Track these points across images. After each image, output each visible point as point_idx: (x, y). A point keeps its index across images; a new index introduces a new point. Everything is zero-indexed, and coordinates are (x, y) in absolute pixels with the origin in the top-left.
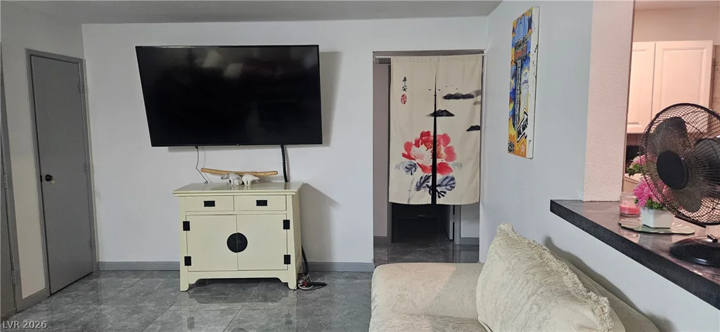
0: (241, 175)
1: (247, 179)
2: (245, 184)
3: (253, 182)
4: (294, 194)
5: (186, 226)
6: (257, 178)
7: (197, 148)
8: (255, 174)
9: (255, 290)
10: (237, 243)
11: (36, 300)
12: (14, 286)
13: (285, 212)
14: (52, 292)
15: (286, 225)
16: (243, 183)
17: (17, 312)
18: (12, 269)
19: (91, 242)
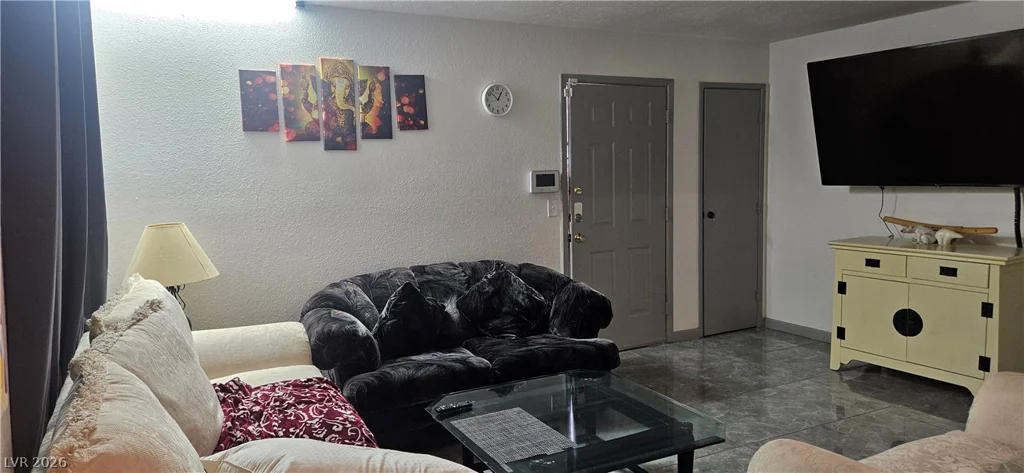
0: (936, 229)
1: (944, 236)
2: (939, 243)
3: (953, 241)
4: (1003, 264)
5: (842, 288)
6: (959, 236)
7: (882, 188)
8: (957, 230)
9: (930, 396)
10: (908, 323)
11: (686, 337)
12: (666, 316)
13: (986, 291)
14: (704, 334)
15: (987, 310)
16: (936, 242)
17: (667, 342)
18: (666, 300)
19: (756, 293)
